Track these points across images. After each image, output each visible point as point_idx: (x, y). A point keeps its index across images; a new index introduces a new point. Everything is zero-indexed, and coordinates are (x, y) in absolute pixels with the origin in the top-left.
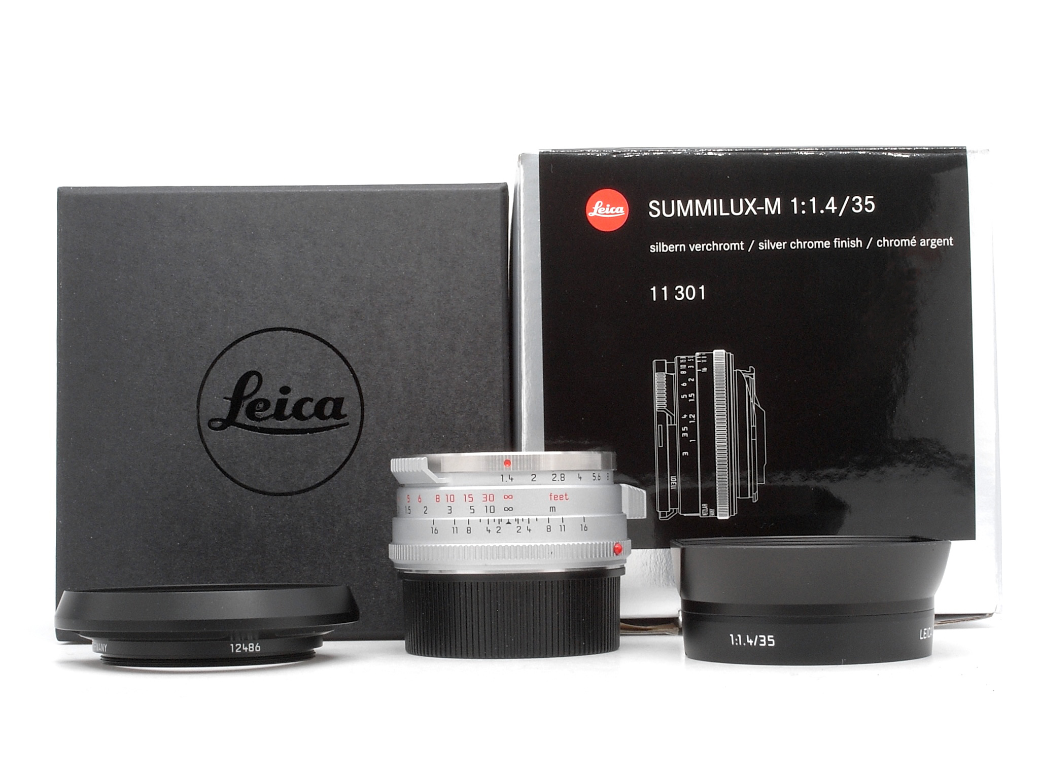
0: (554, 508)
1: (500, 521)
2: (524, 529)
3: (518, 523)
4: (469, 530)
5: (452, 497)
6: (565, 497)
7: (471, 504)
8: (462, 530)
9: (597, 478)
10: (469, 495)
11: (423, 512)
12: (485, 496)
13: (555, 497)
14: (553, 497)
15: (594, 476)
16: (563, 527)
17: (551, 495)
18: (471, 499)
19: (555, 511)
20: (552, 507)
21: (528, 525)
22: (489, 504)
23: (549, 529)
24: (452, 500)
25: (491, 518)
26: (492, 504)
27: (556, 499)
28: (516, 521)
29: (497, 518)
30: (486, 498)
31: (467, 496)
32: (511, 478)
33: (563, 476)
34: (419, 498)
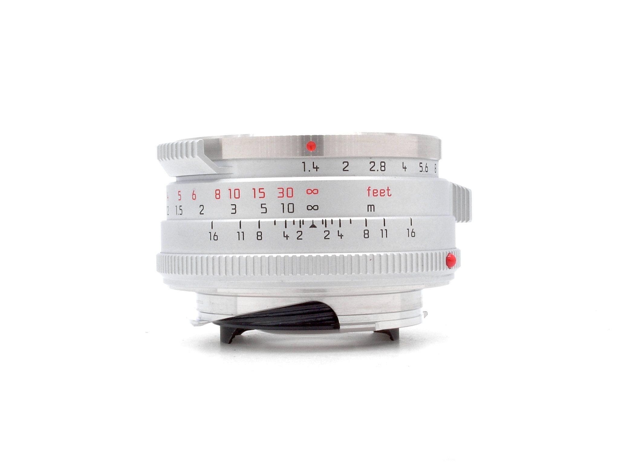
0: (372, 207)
1: (301, 223)
2: (333, 235)
3: (326, 227)
4: (259, 236)
5: (237, 191)
6: (386, 191)
7: (263, 201)
8: (251, 235)
9: (424, 170)
10: (260, 189)
11: (199, 213)
12: (281, 191)
13: (374, 193)
14: (371, 192)
15: (420, 166)
16: (384, 232)
17: (369, 190)
18: (262, 195)
19: (374, 211)
20: (371, 206)
21: (339, 228)
22: (286, 200)
23: (366, 234)
24: (237, 196)
25: (290, 220)
26: (291, 200)
27: (375, 194)
28: (323, 223)
29: (297, 220)
30: (283, 193)
31: (257, 191)
32: (315, 167)
33: (383, 164)
34: (193, 194)
